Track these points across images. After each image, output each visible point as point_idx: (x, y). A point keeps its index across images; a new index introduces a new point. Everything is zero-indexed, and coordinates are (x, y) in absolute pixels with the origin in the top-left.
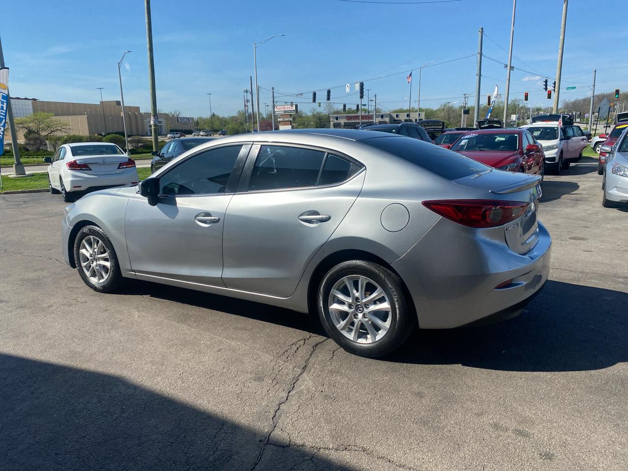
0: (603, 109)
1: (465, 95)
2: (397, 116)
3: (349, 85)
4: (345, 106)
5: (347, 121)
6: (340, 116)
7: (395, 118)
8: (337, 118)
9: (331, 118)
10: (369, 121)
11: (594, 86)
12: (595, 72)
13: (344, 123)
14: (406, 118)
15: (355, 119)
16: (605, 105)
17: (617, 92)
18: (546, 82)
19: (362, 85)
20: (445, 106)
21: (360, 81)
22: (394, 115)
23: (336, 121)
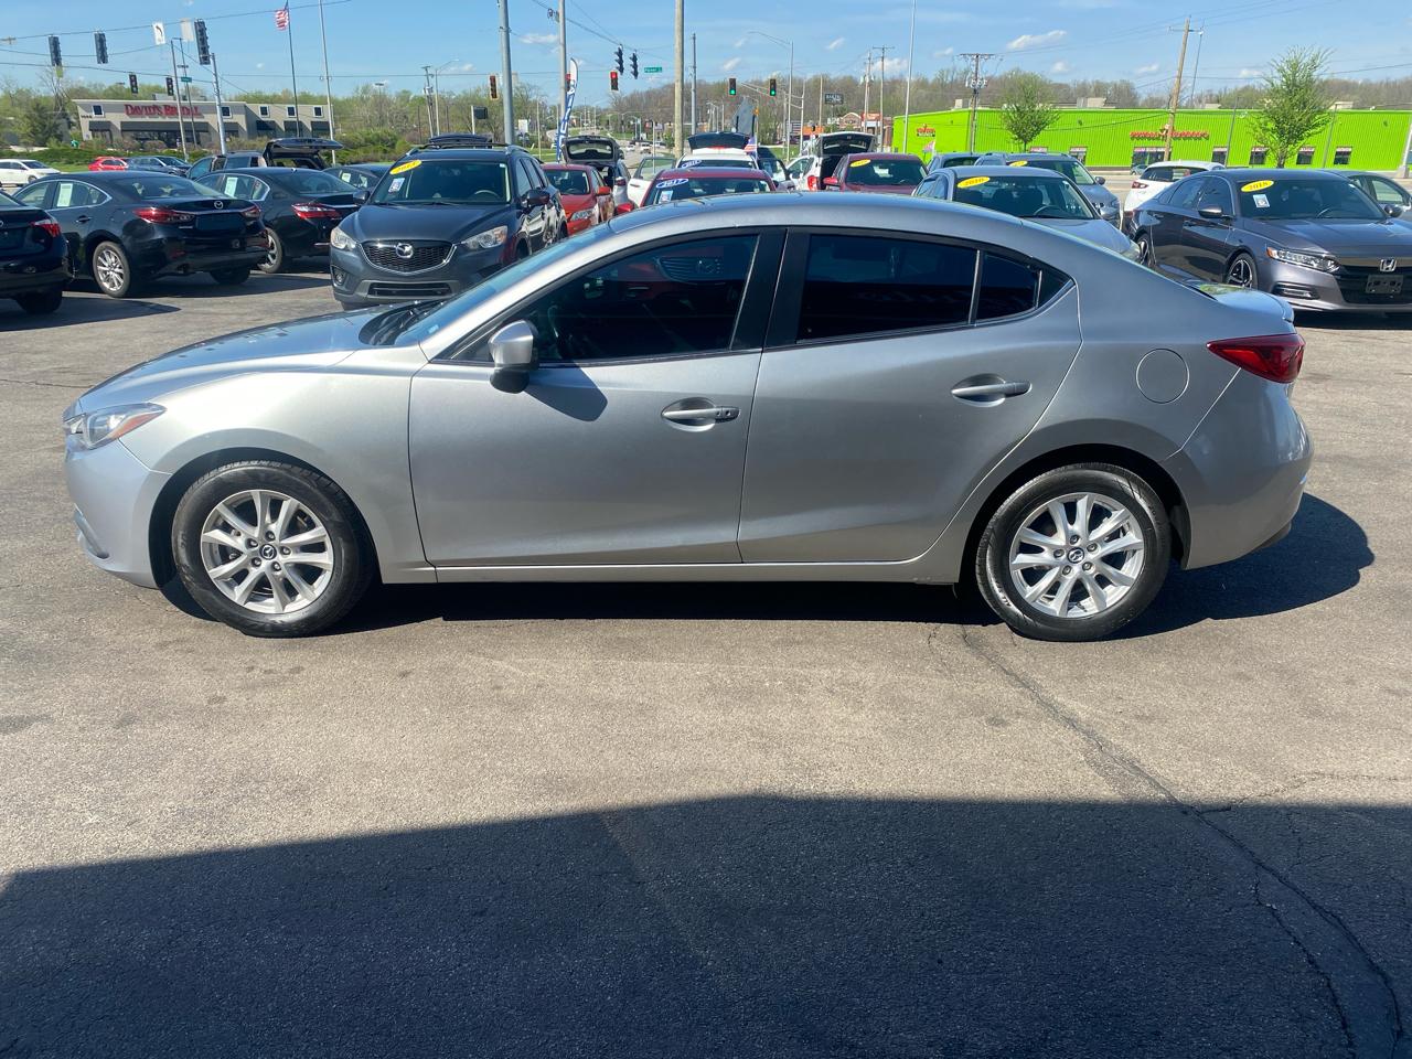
0: (743, 120)
1: (426, 68)
2: (264, 111)
3: (160, 25)
4: (133, 79)
5: (128, 119)
6: (109, 105)
7: (260, 115)
8: (98, 110)
9: (80, 109)
10: (195, 120)
11: (695, 67)
12: (694, 38)
13: (122, 123)
14: (288, 118)
15: (150, 114)
16: (745, 111)
17: (733, 82)
18: (620, 54)
19: (201, 30)
20: (365, 91)
21: (197, 18)
22: (256, 109)
23: (96, 118)
